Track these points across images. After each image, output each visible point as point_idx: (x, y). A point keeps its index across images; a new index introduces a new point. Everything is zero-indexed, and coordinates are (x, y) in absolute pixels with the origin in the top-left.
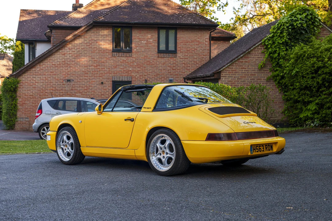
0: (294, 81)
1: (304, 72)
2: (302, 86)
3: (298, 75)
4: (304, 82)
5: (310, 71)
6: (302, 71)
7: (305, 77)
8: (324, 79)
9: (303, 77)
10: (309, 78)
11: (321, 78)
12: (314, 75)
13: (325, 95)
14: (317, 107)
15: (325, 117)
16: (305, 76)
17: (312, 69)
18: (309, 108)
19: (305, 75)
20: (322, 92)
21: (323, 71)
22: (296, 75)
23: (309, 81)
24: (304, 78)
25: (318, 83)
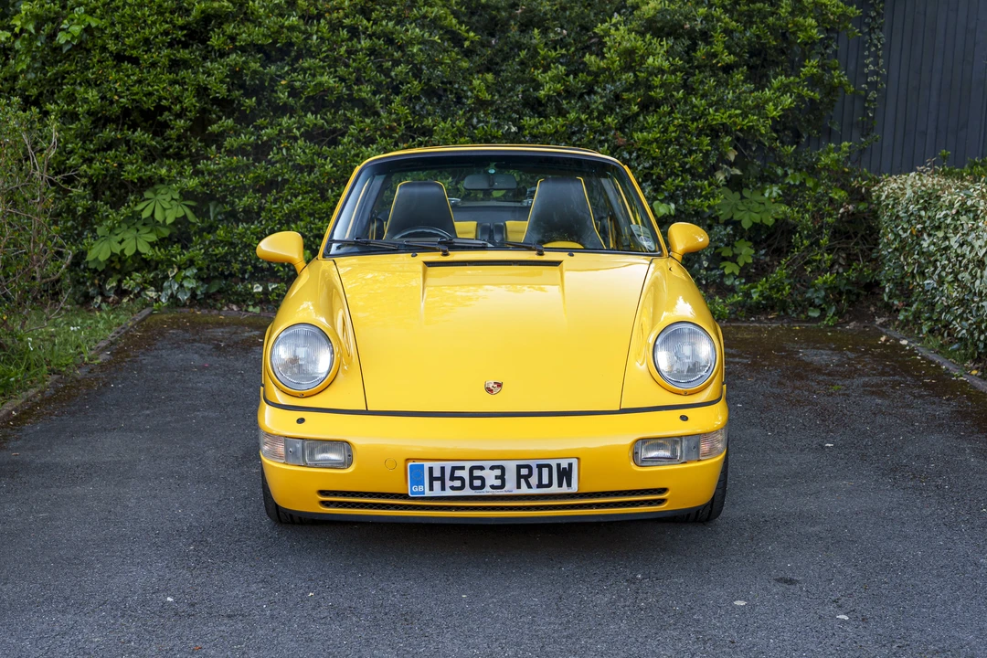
0: (63, 75)
1: (128, 37)
2: (112, 103)
3: (90, 45)
4: (123, 85)
5: (166, 33)
6: (118, 28)
7: (135, 61)
8: (235, 75)
9: (119, 58)
10: (154, 65)
11: (218, 68)
12: (184, 54)
13: (230, 152)
14: (188, 211)
15: (223, 259)
16: (135, 53)
17: (171, 22)
18: (146, 214)
19: (134, 48)
20: (217, 139)
21: (233, 38)
22: (80, 47)
23: (158, 80)
24: (126, 65)
25: (202, 91)
